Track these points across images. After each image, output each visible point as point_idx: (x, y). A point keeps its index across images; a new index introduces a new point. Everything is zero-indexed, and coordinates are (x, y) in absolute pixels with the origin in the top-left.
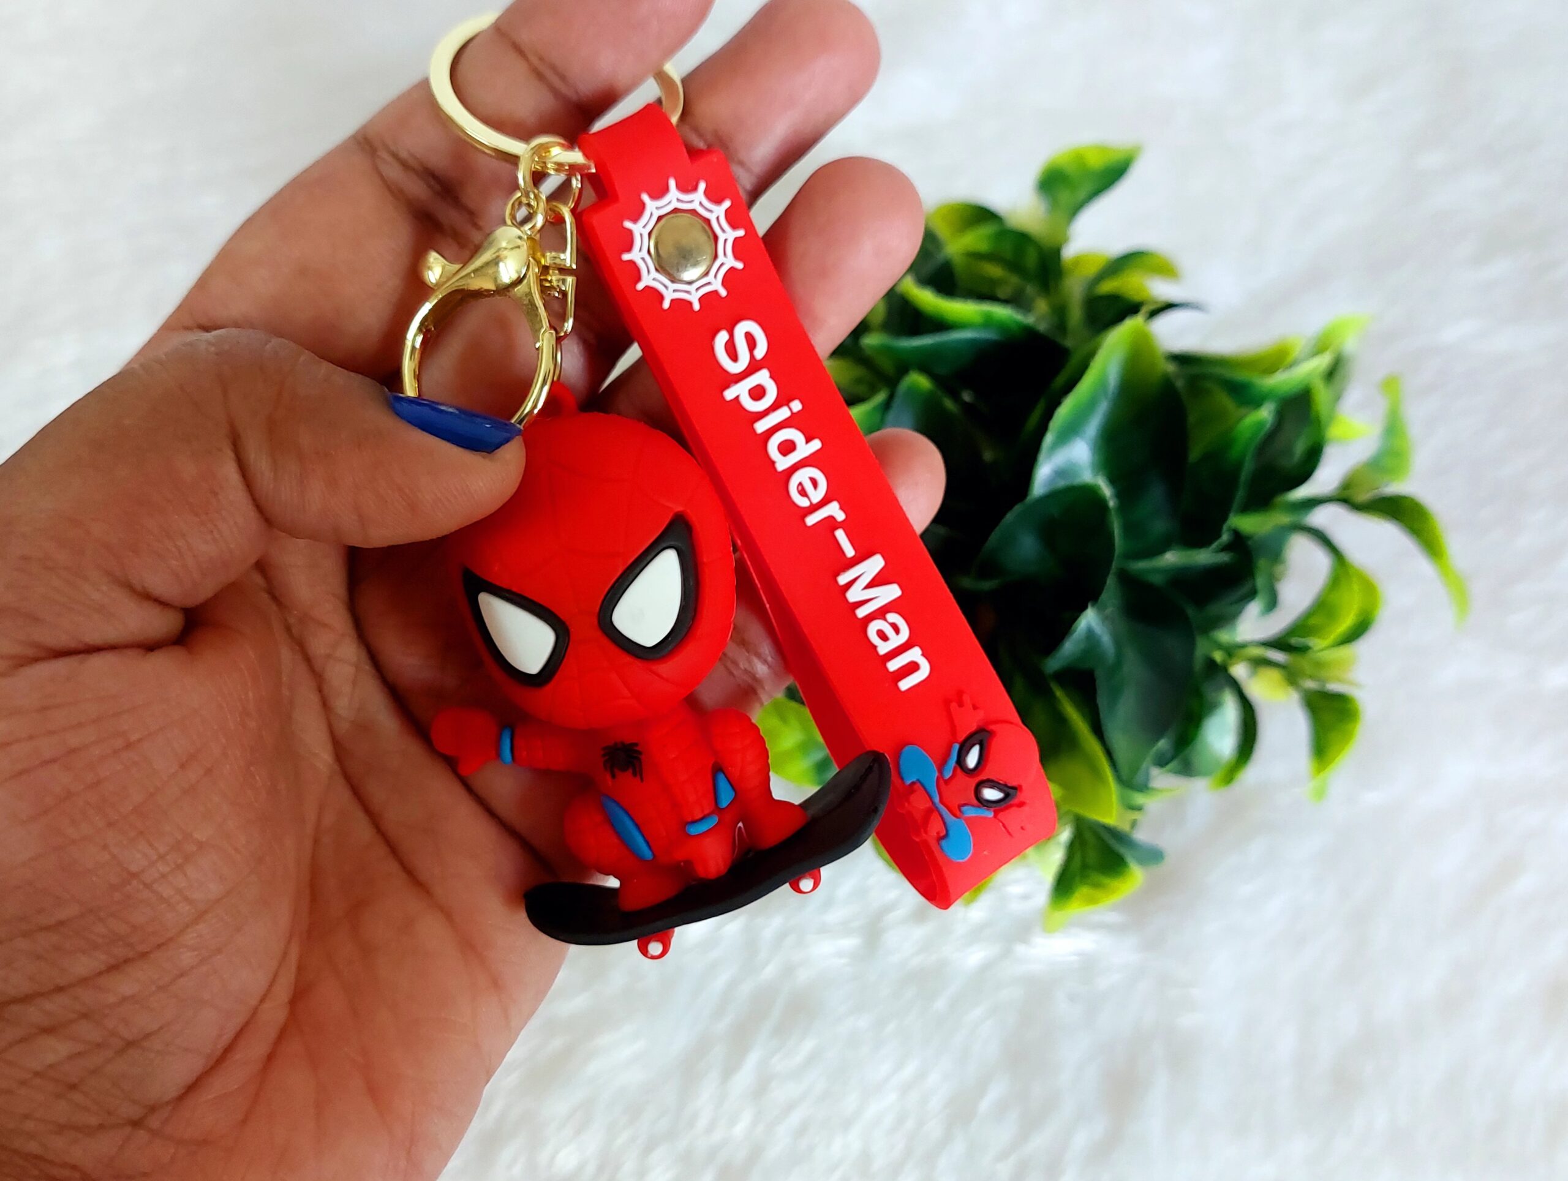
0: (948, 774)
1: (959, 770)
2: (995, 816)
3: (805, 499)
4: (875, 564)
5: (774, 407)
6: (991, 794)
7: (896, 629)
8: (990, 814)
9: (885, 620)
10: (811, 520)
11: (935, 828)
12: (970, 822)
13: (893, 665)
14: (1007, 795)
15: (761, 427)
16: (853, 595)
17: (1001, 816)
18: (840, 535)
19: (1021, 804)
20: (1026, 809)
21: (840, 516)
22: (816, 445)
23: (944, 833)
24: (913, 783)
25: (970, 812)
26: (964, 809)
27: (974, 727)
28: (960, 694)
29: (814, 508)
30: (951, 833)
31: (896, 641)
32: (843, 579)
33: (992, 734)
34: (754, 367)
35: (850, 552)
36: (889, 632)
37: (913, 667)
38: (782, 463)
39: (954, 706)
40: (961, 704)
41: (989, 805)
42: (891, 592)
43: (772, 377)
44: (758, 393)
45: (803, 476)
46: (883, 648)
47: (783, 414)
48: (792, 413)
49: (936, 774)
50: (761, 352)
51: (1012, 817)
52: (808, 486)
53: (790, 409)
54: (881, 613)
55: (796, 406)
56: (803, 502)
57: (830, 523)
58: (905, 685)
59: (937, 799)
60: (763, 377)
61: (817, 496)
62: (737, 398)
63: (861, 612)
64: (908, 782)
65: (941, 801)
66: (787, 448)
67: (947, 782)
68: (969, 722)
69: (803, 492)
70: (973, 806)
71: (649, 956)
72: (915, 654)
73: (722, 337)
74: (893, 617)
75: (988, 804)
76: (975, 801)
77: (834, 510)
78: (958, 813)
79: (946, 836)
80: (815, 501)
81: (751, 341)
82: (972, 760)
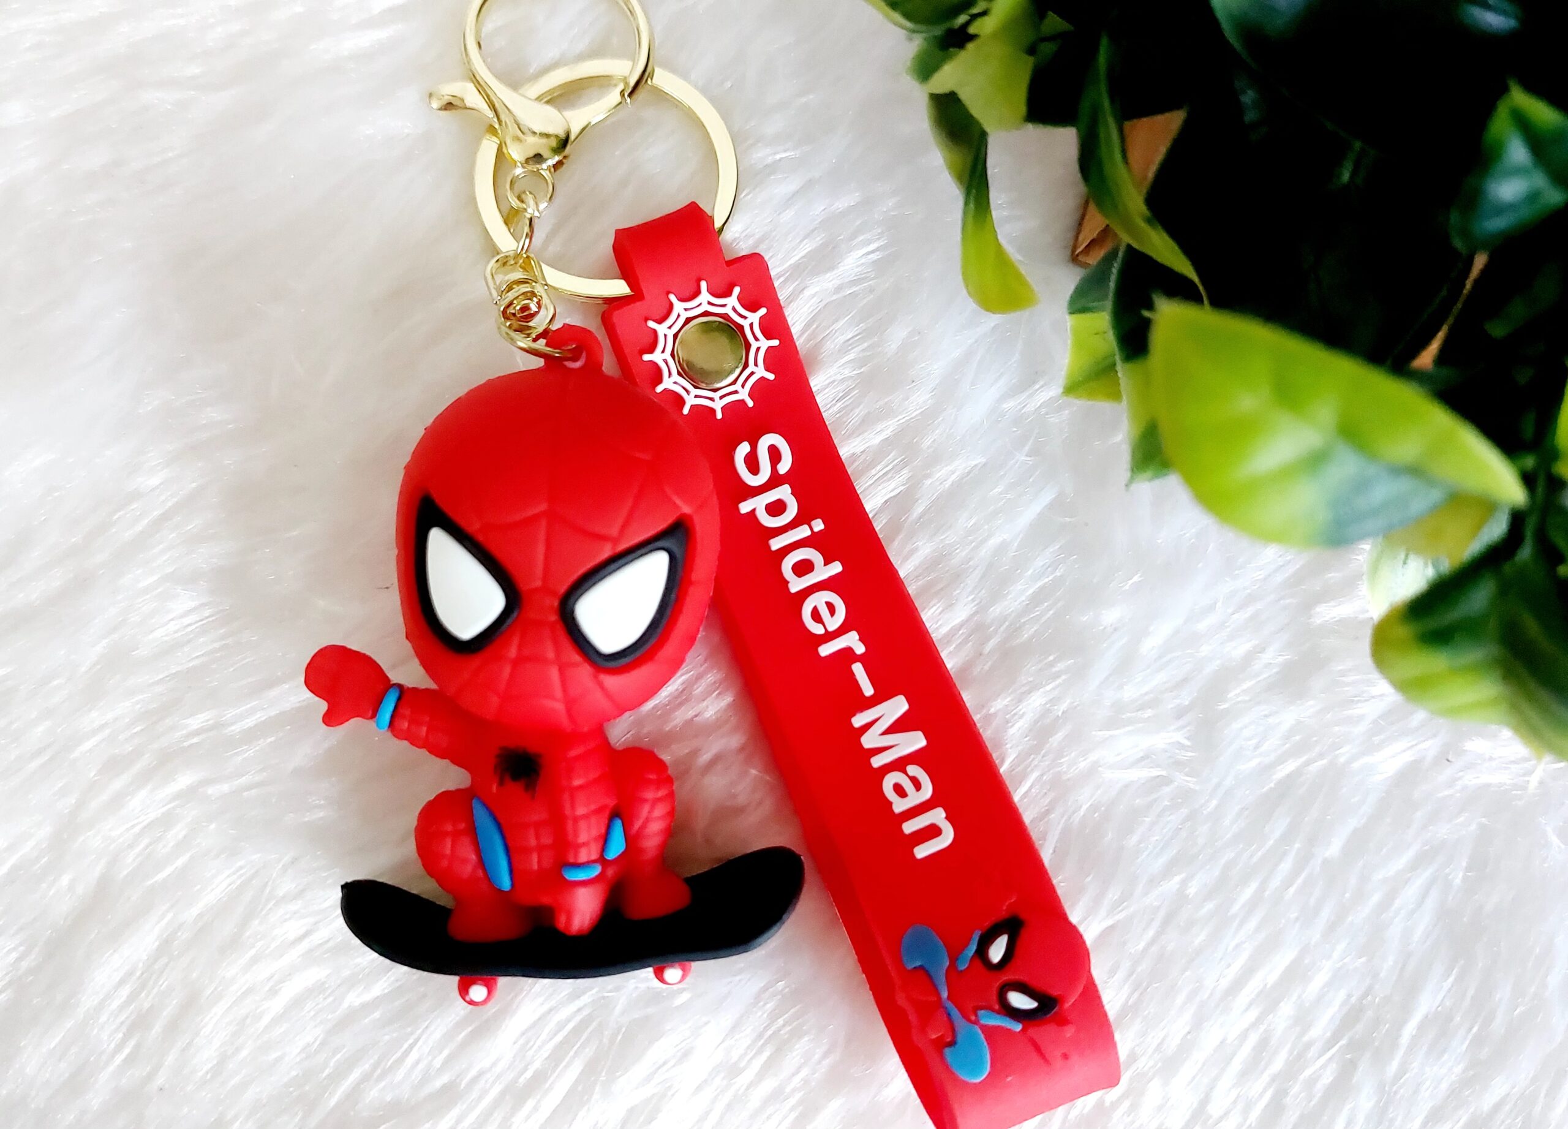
0: (963, 965)
1: (978, 963)
2: (1024, 1030)
4: (898, 706)
5: (793, 525)
7: (917, 785)
8: (1017, 1027)
9: (906, 773)
10: (825, 650)
12: (990, 1033)
13: (909, 827)
14: (1042, 1003)
15: (776, 544)
16: (869, 741)
17: (1032, 1032)
18: (858, 669)
21: (860, 649)
22: (836, 568)
23: (949, 1040)
24: (916, 969)
25: (988, 1019)
26: (981, 1013)
27: (1003, 912)
30: (960, 1038)
31: (915, 798)
32: (858, 721)
33: (1027, 925)
34: (775, 481)
35: (868, 690)
36: (908, 786)
37: (933, 831)
38: (796, 585)
41: (1018, 1017)
42: (916, 741)
43: (794, 493)
44: (775, 509)
45: (819, 599)
46: (900, 806)
47: (803, 532)
48: (813, 533)
49: (946, 963)
50: (784, 467)
51: (1044, 1033)
52: (824, 612)
53: (811, 529)
54: (899, 765)
55: (818, 525)
56: (817, 629)
57: (847, 654)
58: (922, 851)
59: (945, 994)
60: (784, 492)
61: (834, 623)
62: (754, 510)
63: (877, 762)
64: (910, 967)
65: (951, 996)
66: (803, 568)
67: (960, 976)
68: (996, 905)
69: (816, 616)
70: (993, 1010)
71: (467, 999)
72: (938, 816)
73: (744, 449)
74: (913, 770)
75: (1016, 1014)
76: (997, 1005)
77: (852, 641)
78: (973, 1018)
79: (952, 1043)
80: (831, 629)
81: (775, 454)
82: (997, 951)
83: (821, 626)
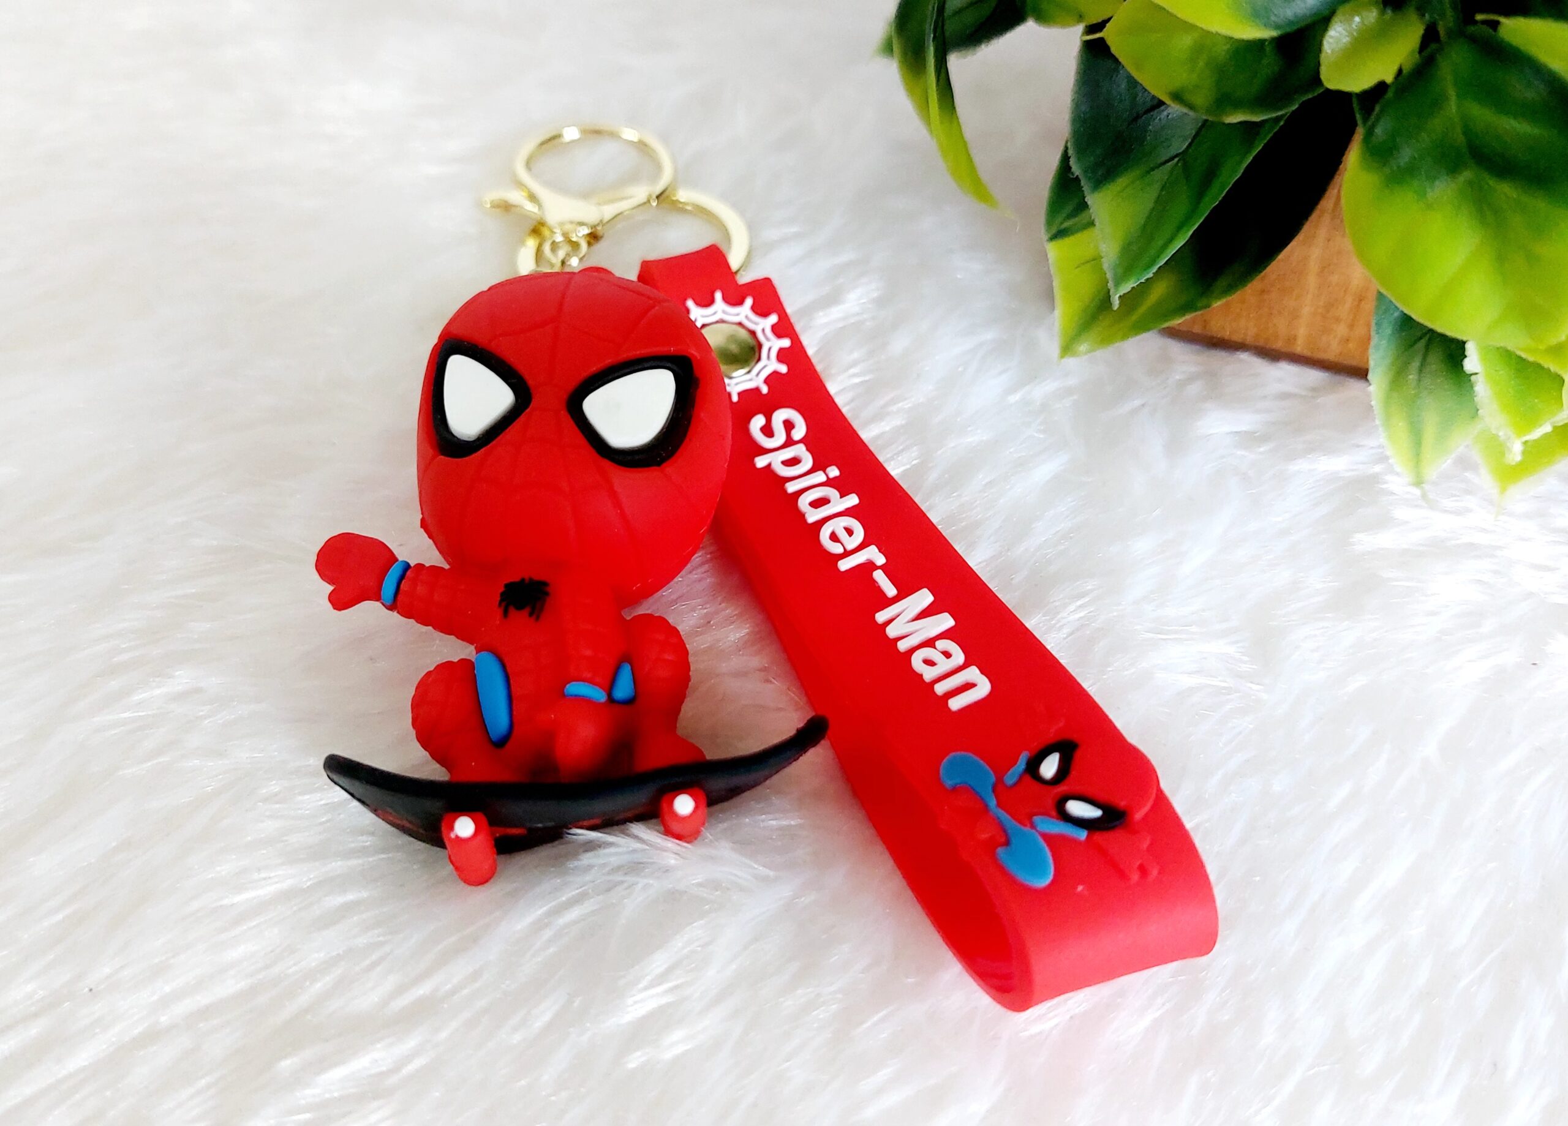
0: (1011, 781)
1: (1028, 779)
2: (1091, 836)
5: (809, 473)
7: (948, 656)
8: (1082, 836)
9: (935, 649)
10: (845, 565)
12: (1051, 839)
13: (943, 687)
14: (1106, 809)
16: (892, 632)
17: (1101, 837)
18: (879, 576)
21: (880, 560)
22: (853, 500)
23: (1001, 841)
24: (959, 786)
25: (1047, 824)
26: (1038, 820)
30: (1014, 840)
31: (946, 665)
32: (881, 617)
34: (789, 442)
35: (891, 591)
36: (938, 658)
37: (968, 686)
38: (814, 516)
42: (945, 621)
43: (809, 452)
44: (793, 462)
45: (838, 525)
46: (929, 674)
48: (829, 478)
49: (992, 780)
50: (799, 433)
52: (842, 535)
53: (826, 474)
54: (930, 643)
55: (834, 472)
56: (836, 549)
57: (870, 566)
59: (993, 804)
60: (800, 450)
61: (852, 543)
62: (769, 465)
63: (903, 646)
66: (817, 504)
69: (834, 537)
70: (1051, 819)
72: (973, 674)
73: (758, 420)
74: (943, 644)
75: (1078, 822)
76: (1055, 814)
77: (874, 554)
78: (1028, 823)
79: (1006, 844)
80: (850, 547)
81: (789, 425)
82: (1049, 767)
83: (839, 544)
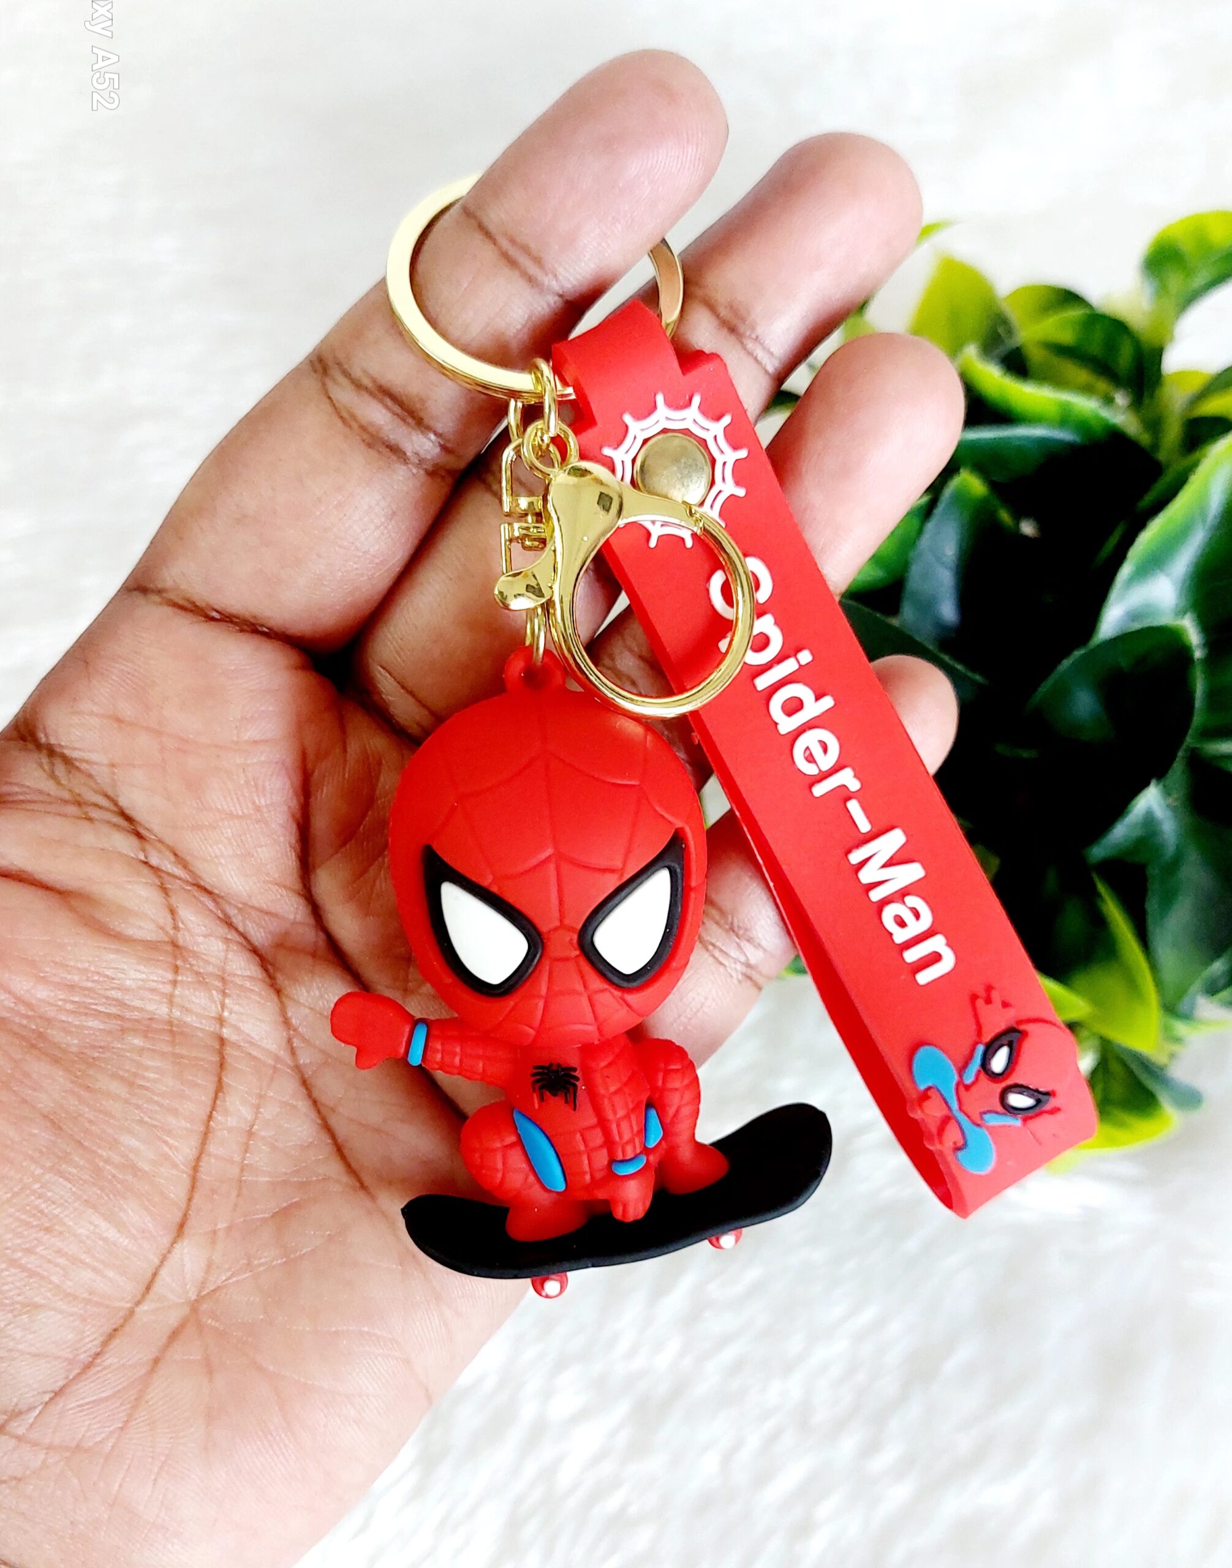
0: (969, 1079)
1: (983, 1076)
2: (1024, 1124)
3: (813, 766)
4: (894, 840)
5: (779, 659)
6: (1018, 1100)
7: (917, 915)
8: (1017, 1122)
9: (904, 903)
10: (819, 790)
11: (951, 1135)
12: (996, 1133)
13: (912, 956)
14: (1038, 1101)
15: (763, 682)
16: (866, 876)
17: (1032, 1124)
18: (854, 806)
19: (1055, 1110)
20: (1059, 1116)
21: (854, 785)
22: (828, 702)
23: (961, 1144)
24: (929, 1088)
25: (992, 1120)
26: (988, 1117)
27: (1003, 1026)
28: (989, 988)
29: (824, 776)
31: (915, 928)
32: (855, 857)
33: (1024, 1034)
34: (756, 612)
35: (864, 826)
36: (908, 917)
37: (935, 958)
38: (786, 725)
39: (980, 1003)
40: (988, 1001)
41: (1016, 1112)
42: (913, 872)
43: (776, 623)
44: (758, 644)
45: (810, 739)
46: (900, 936)
47: (789, 666)
48: (801, 666)
49: (955, 1078)
50: (763, 595)
51: (1043, 1125)
52: (817, 752)
53: (797, 660)
54: (901, 895)
55: (805, 657)
56: (810, 770)
57: (843, 795)
58: (924, 977)
59: (956, 1107)
60: (767, 623)
61: (826, 762)
63: (876, 895)
64: (922, 1087)
65: (960, 1109)
66: (794, 707)
67: (968, 1088)
68: (996, 1021)
69: (810, 759)
70: (998, 1113)
72: (938, 943)
73: (718, 579)
74: (913, 901)
76: (1000, 1109)
77: (847, 778)
78: (980, 1123)
79: (964, 1146)
80: (824, 768)
82: (999, 1062)
